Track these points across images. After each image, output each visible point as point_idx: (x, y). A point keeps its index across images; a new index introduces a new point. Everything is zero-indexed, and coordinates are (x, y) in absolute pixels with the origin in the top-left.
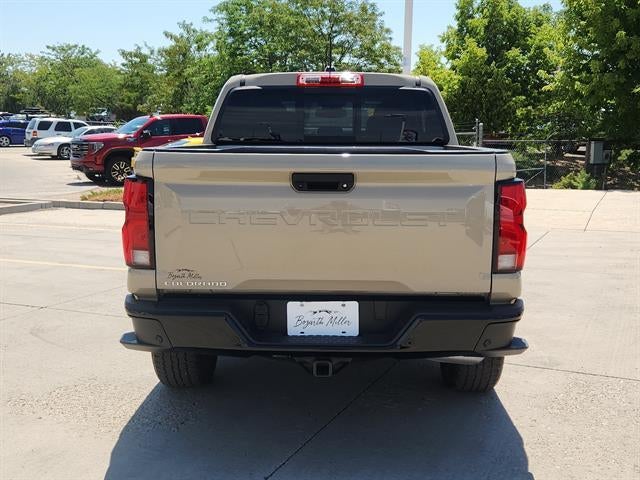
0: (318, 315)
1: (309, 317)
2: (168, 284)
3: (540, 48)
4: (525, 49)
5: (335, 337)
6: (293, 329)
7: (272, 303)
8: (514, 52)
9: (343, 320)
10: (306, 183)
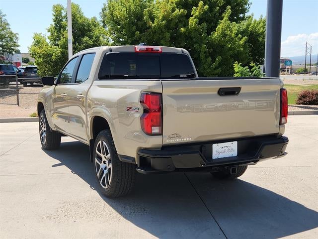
0: (223, 149)
1: (220, 150)
2: (168, 141)
3: (98, 37)
4: (91, 37)
5: (230, 157)
6: (215, 156)
7: (207, 145)
8: (86, 38)
9: (232, 150)
10: (224, 92)
